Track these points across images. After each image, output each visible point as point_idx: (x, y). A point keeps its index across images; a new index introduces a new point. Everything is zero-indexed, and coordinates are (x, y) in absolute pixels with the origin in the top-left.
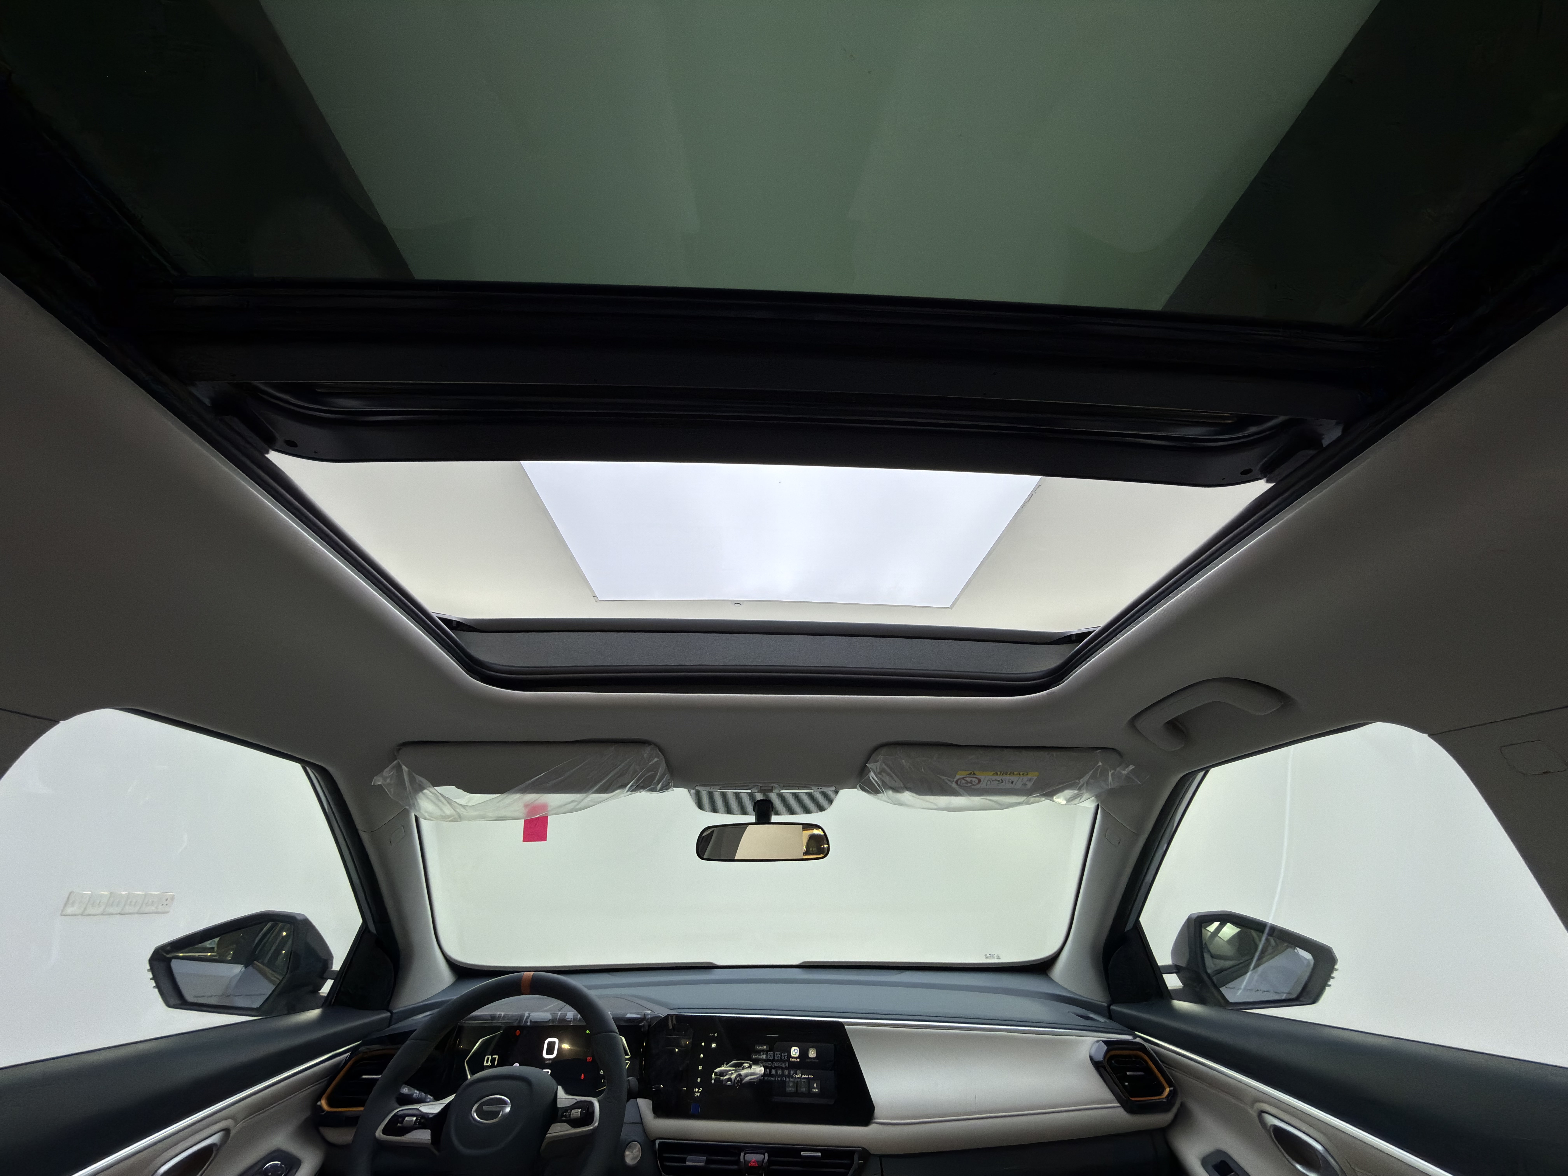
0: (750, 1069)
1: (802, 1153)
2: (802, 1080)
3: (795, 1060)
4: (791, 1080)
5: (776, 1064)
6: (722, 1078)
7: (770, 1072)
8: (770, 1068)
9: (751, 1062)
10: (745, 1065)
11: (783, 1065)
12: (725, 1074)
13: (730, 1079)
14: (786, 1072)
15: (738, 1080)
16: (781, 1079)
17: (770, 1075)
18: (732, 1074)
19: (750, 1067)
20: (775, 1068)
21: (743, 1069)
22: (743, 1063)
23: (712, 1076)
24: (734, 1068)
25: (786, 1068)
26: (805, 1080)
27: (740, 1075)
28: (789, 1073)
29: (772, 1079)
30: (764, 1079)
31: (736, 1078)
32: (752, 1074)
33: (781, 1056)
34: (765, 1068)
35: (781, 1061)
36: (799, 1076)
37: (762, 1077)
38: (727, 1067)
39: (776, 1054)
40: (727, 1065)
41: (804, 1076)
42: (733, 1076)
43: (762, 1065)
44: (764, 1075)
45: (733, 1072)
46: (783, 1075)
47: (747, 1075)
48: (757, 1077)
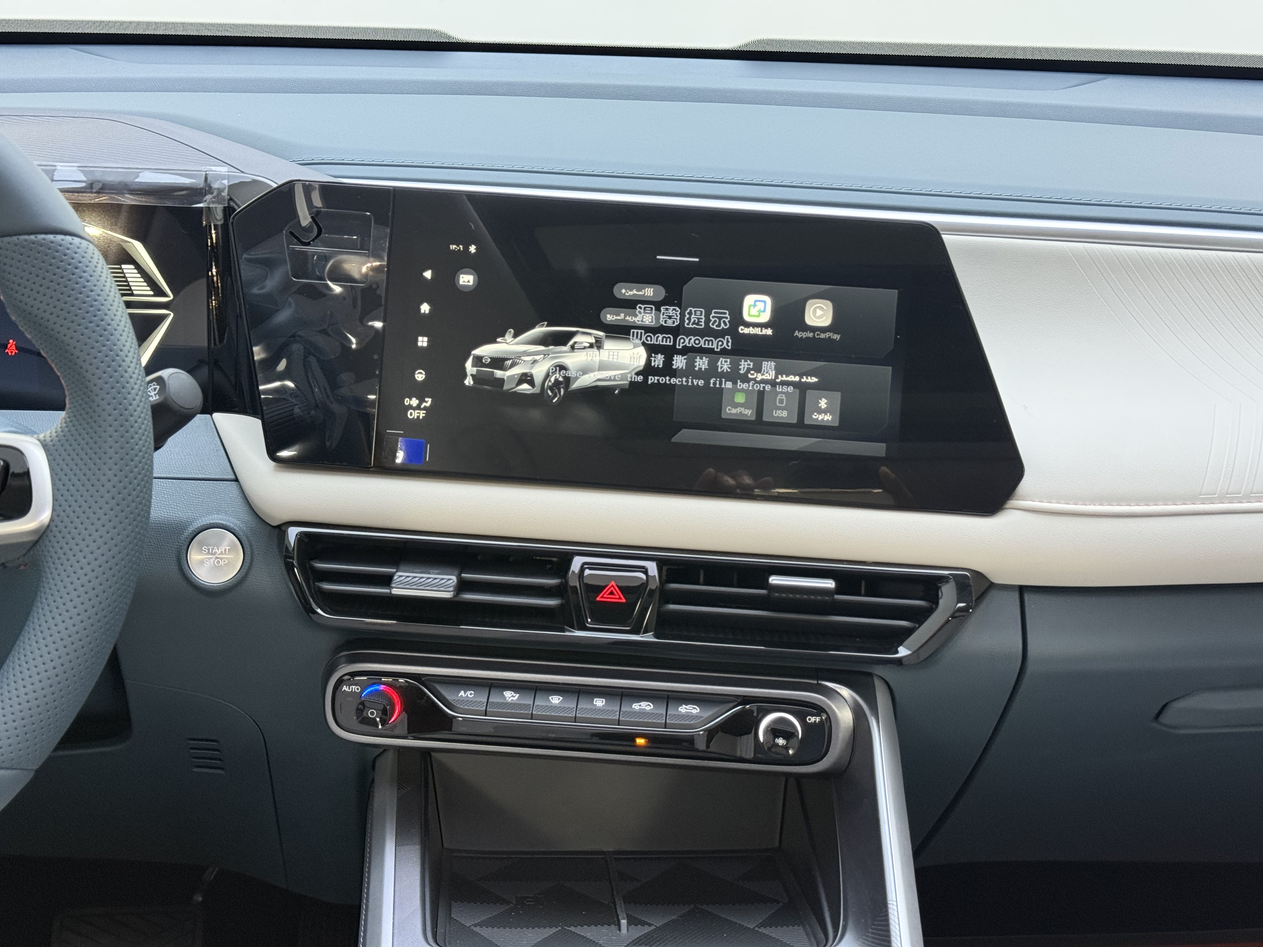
0: (595, 350)
1: (774, 580)
2: (779, 389)
3: (757, 331)
4: (741, 385)
5: (690, 341)
6: (499, 373)
7: (668, 361)
8: (669, 352)
9: (601, 334)
10: (577, 339)
11: (715, 345)
12: (509, 363)
13: (526, 378)
14: (724, 365)
15: (556, 380)
16: (707, 383)
17: (668, 370)
18: (535, 362)
19: (598, 344)
20: (685, 351)
21: (573, 347)
22: (573, 334)
23: (464, 369)
24: (542, 348)
25: (724, 352)
26: (790, 389)
27: (562, 367)
28: (735, 367)
29: (674, 381)
30: (646, 379)
31: (547, 376)
32: (602, 367)
33: (707, 321)
34: (651, 349)
35: (707, 332)
36: (767, 377)
37: (638, 374)
38: (517, 344)
39: (690, 313)
40: (515, 336)
41: (784, 378)
42: (539, 372)
43: (638, 341)
44: (648, 370)
45: (537, 357)
46: (712, 371)
47: (585, 371)
48: (623, 377)
